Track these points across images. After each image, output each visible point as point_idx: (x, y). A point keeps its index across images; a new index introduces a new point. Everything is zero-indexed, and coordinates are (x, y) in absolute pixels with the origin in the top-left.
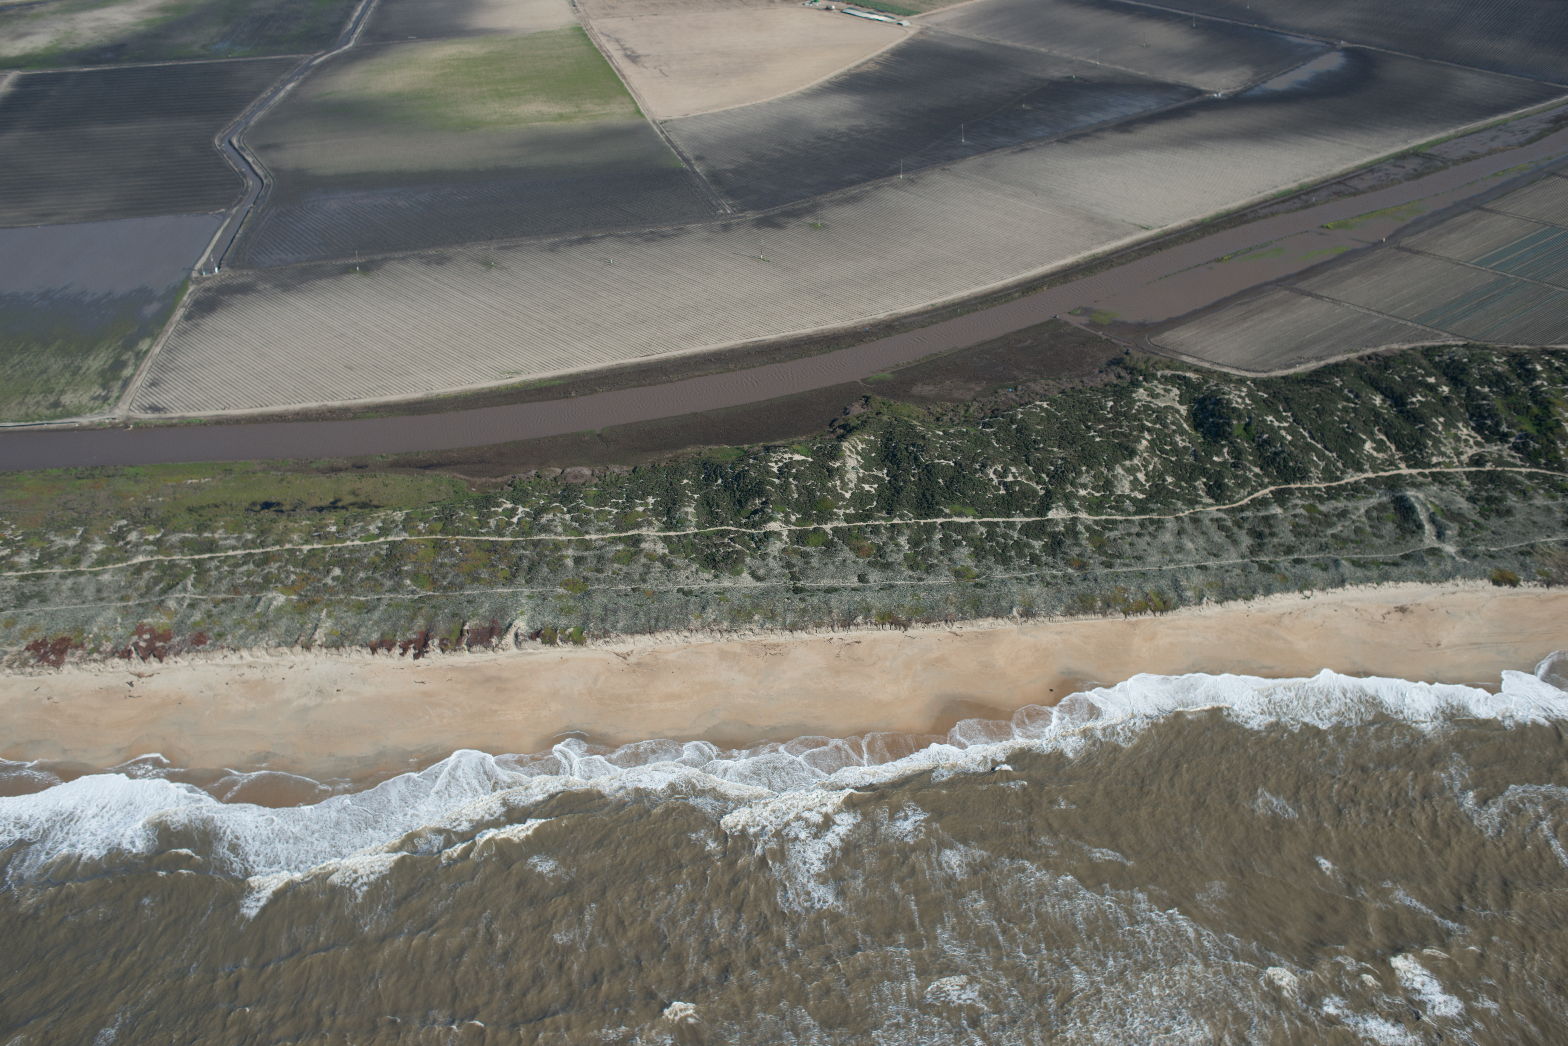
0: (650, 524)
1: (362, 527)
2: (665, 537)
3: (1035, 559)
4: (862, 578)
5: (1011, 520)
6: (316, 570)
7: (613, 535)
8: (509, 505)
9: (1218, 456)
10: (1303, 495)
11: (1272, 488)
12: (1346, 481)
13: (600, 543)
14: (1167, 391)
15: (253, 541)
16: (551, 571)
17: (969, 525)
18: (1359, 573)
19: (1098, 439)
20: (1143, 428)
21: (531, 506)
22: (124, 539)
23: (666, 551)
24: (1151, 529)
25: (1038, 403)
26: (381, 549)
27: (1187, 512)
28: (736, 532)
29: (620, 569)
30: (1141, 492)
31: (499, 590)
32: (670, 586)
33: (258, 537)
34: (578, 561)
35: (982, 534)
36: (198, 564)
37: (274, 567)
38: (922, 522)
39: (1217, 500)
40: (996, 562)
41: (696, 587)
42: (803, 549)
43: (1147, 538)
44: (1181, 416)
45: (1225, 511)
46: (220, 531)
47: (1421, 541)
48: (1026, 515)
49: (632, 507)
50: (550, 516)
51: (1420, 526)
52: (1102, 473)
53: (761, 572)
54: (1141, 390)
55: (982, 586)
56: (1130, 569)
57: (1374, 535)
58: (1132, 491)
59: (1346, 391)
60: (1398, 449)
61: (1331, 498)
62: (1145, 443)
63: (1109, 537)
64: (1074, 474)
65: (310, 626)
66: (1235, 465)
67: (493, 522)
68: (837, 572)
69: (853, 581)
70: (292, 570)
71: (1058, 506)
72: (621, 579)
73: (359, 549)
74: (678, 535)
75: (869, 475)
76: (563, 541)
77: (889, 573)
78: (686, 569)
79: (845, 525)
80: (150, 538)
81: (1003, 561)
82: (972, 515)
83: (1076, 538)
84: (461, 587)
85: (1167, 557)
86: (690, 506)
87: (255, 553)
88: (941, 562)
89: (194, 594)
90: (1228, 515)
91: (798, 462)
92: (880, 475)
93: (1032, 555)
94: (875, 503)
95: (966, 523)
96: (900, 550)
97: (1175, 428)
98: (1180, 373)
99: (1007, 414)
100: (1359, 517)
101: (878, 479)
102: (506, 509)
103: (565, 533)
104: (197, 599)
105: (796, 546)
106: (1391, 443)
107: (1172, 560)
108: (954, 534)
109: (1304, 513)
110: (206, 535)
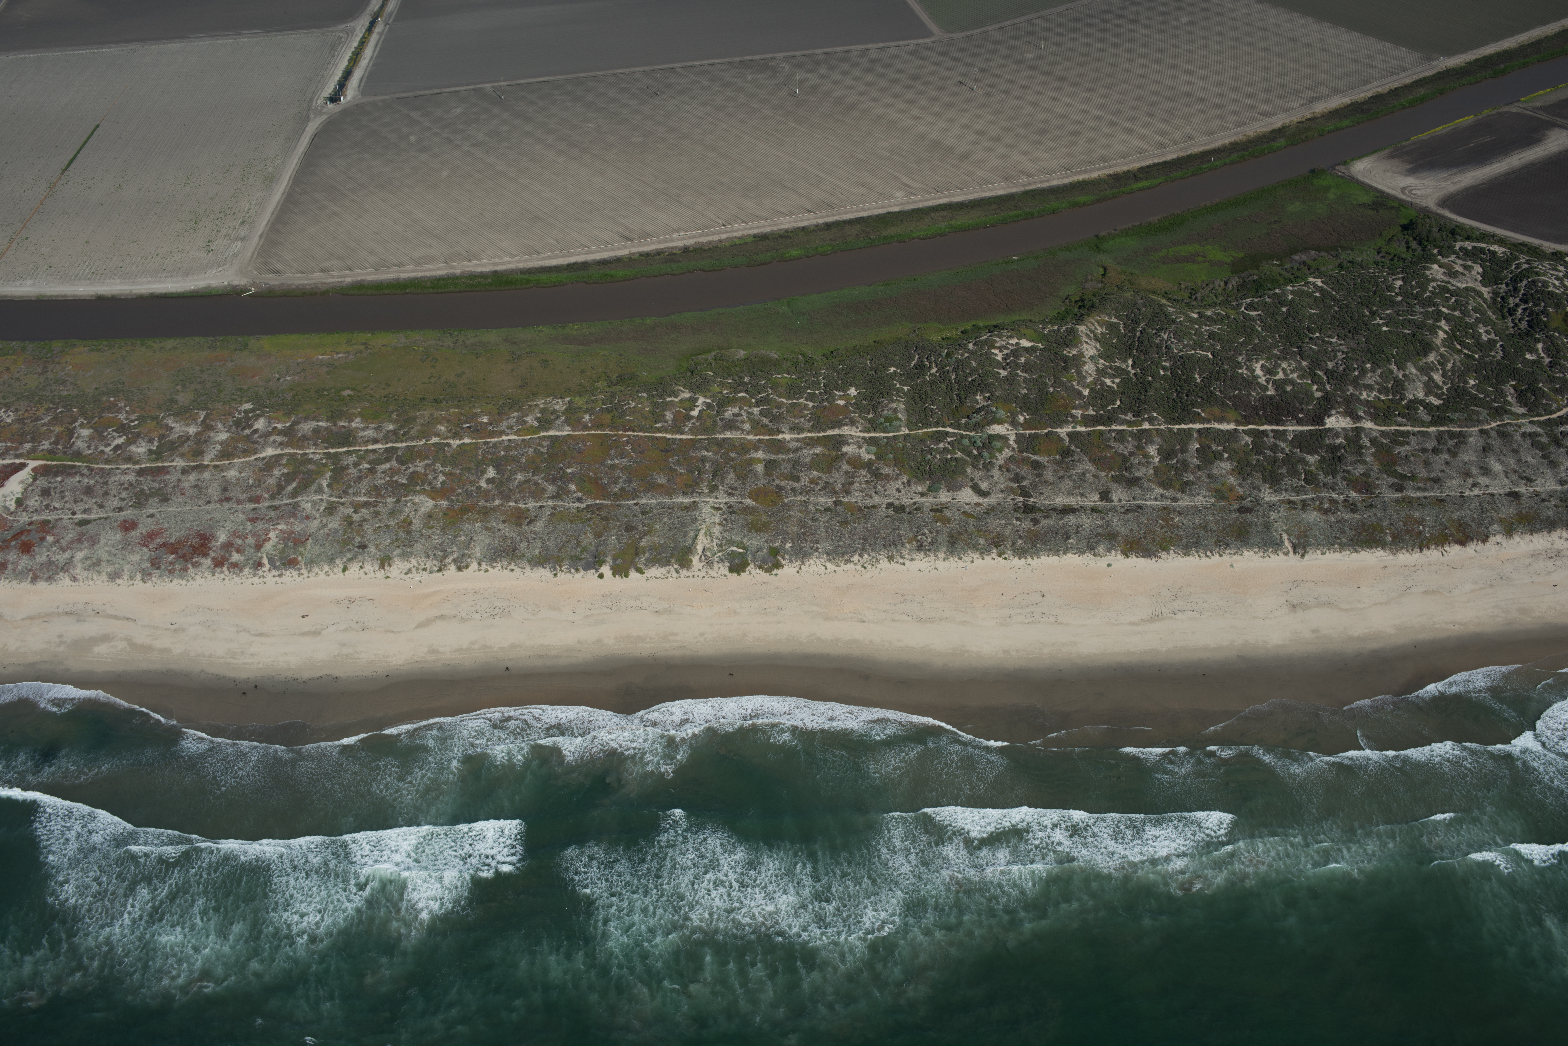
0: (853, 423)
1: (519, 418)
2: (871, 438)
3: (1310, 478)
4: (1105, 496)
5: (1281, 428)
6: (469, 470)
7: (809, 435)
8: (686, 395)
9: (1530, 353)
13: (794, 444)
14: (1468, 268)
15: (395, 432)
16: (739, 477)
17: (1232, 434)
19: (1385, 329)
20: (1439, 315)
21: (713, 397)
22: (250, 427)
23: (873, 457)
24: (1451, 443)
25: (1311, 279)
26: (542, 446)
27: (1494, 425)
28: (954, 435)
29: (820, 478)
30: (1438, 397)
31: (679, 500)
32: (877, 500)
33: (401, 427)
34: (770, 465)
35: (1247, 444)
36: (334, 457)
37: (419, 466)
38: (1175, 427)
39: (1530, 410)
40: (1265, 481)
41: (909, 502)
42: (1034, 457)
43: (1446, 456)
44: (1484, 298)
45: (1540, 424)
46: (358, 420)
48: (1300, 422)
49: (832, 399)
50: (736, 410)
52: (1391, 372)
53: (984, 486)
54: (1435, 267)
55: (1248, 510)
56: (1426, 494)
62: (1441, 334)
63: (1399, 453)
64: (1356, 373)
65: (463, 538)
66: (1551, 365)
67: (669, 416)
68: (1074, 488)
69: (1094, 499)
70: (441, 469)
71: (1338, 413)
72: (820, 490)
73: (516, 445)
74: (886, 437)
75: (1111, 367)
76: (751, 440)
77: (1136, 491)
78: (896, 479)
79: (1083, 429)
80: (279, 426)
81: (1273, 480)
82: (1234, 421)
83: (1361, 454)
84: (634, 495)
85: (1470, 481)
86: (900, 401)
87: (398, 448)
88: (1198, 478)
89: (331, 496)
90: (1543, 429)
91: (1026, 349)
92: (1124, 366)
93: (1307, 473)
94: (1118, 403)
95: (1227, 431)
96: (1149, 463)
97: (1477, 316)
98: (1482, 246)
99: (1275, 294)
101: (1121, 371)
102: (684, 399)
103: (754, 431)
104: (334, 502)
105: (1025, 454)
107: (1476, 485)
108: (1213, 445)
110: (342, 423)
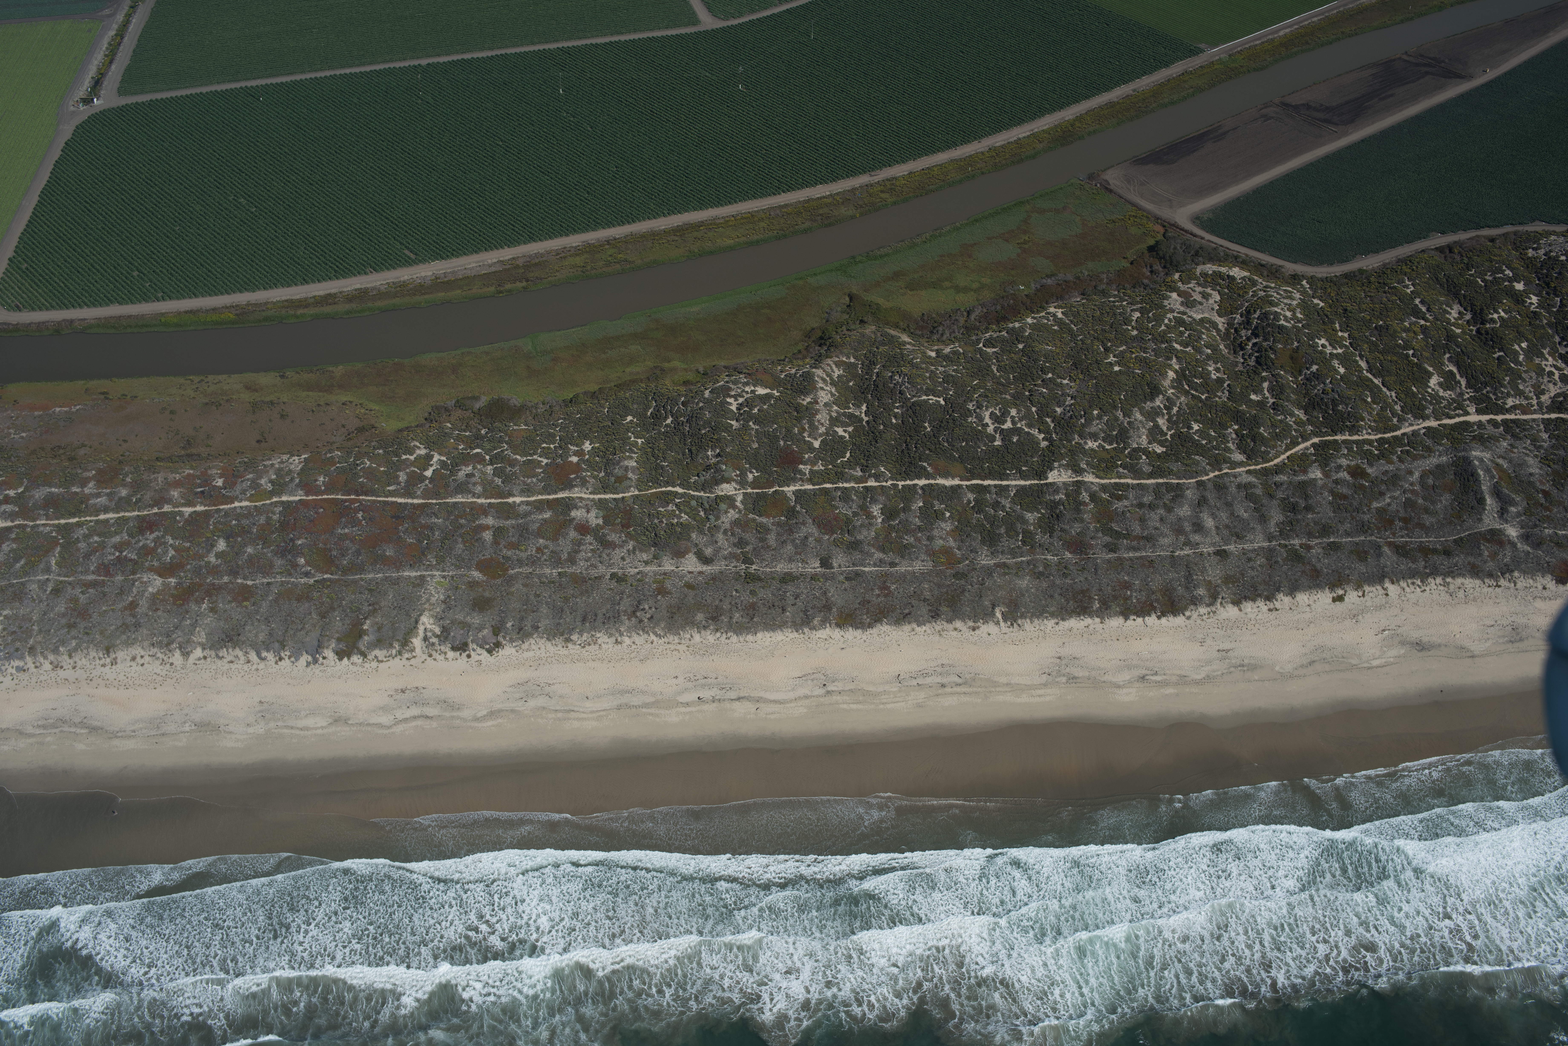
0: (584, 483)
1: (253, 481)
2: (600, 500)
3: (1028, 537)
4: (825, 563)
5: (1005, 483)
6: (199, 543)
7: (540, 497)
8: (423, 452)
9: (1256, 393)
10: (1350, 450)
11: (1316, 440)
12: (1402, 431)
13: (524, 507)
14: (1206, 296)
15: (127, 499)
16: (466, 547)
17: (955, 489)
18: (1405, 565)
20: (1170, 353)
21: (448, 454)
23: (601, 522)
24: (1168, 497)
25: (1051, 310)
26: (274, 513)
27: (1212, 475)
28: (682, 495)
29: (546, 547)
30: (1162, 444)
31: (406, 574)
32: (602, 569)
33: (135, 493)
34: (499, 532)
35: (969, 502)
36: (66, 530)
37: (149, 539)
38: (901, 483)
39: (1249, 458)
40: (983, 542)
41: (633, 571)
42: (759, 520)
43: (1161, 511)
44: (1218, 331)
45: (1256, 473)
46: (91, 485)
47: (1480, 520)
48: (1023, 476)
49: (565, 456)
50: (469, 469)
51: (1481, 501)
52: (1116, 419)
53: (708, 551)
54: (1174, 295)
55: (964, 575)
56: (1138, 554)
57: (1426, 511)
58: (1150, 443)
59: (1417, 301)
60: (1469, 386)
61: (1382, 455)
62: (1171, 374)
63: (1117, 508)
64: (1083, 421)
65: (188, 622)
66: (1275, 407)
67: (402, 477)
68: (796, 553)
69: (814, 566)
70: (171, 542)
71: (1060, 466)
72: (546, 560)
73: (247, 513)
74: (615, 499)
75: (844, 414)
76: (482, 505)
77: (857, 556)
78: (622, 547)
79: (810, 487)
80: (12, 493)
81: (991, 540)
82: (960, 476)
83: (1078, 511)
84: (361, 569)
85: (1182, 538)
86: (632, 458)
87: (129, 518)
88: (918, 540)
89: (59, 575)
90: (1258, 479)
91: (760, 397)
92: (857, 413)
93: (1025, 532)
94: (848, 455)
95: (952, 487)
96: (871, 524)
97: (1209, 351)
98: (1223, 270)
99: (1014, 328)
100: (1412, 484)
101: (854, 419)
102: (419, 457)
103: (485, 494)
104: (61, 582)
105: (751, 516)
106: (1461, 376)
107: (1188, 543)
108: (936, 502)
109: (1348, 478)
110: (75, 489)
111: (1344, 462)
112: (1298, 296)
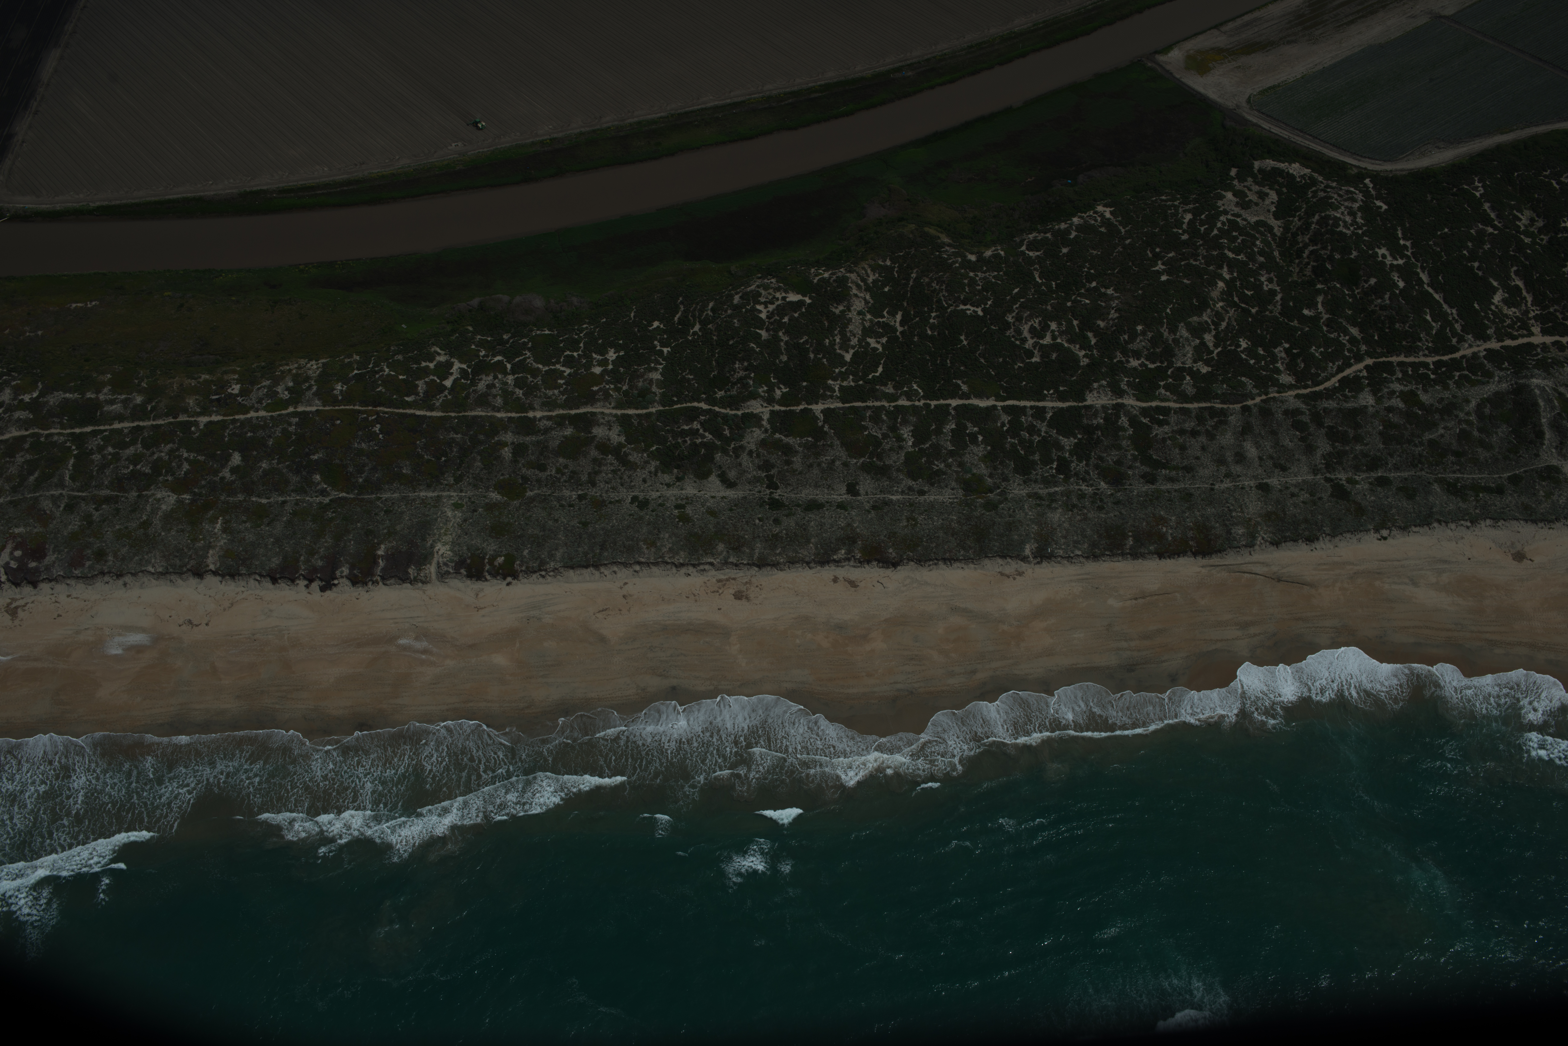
0: (606, 397)
1: (269, 388)
2: (623, 415)
3: (1063, 465)
4: (852, 489)
5: (1041, 404)
6: (214, 456)
7: (561, 412)
8: (442, 358)
9: (1309, 307)
10: (1405, 373)
11: (1369, 361)
12: (1461, 353)
13: (545, 423)
14: (1262, 196)
15: (143, 407)
16: (485, 466)
17: (990, 410)
18: (1455, 505)
19: (1164, 277)
20: (1222, 261)
21: (469, 361)
23: (623, 440)
24: (1210, 423)
25: (1100, 208)
26: (290, 424)
27: (1258, 400)
28: (708, 412)
29: (566, 467)
30: (1207, 363)
31: (422, 494)
32: (622, 492)
33: (150, 400)
34: (518, 449)
35: (1003, 425)
36: (79, 439)
37: (164, 451)
38: (933, 403)
39: (1298, 380)
40: (1016, 469)
41: (655, 495)
43: (1203, 439)
44: (1274, 235)
45: (1305, 398)
46: (106, 390)
47: (1537, 455)
48: (1061, 397)
49: (589, 365)
50: (490, 380)
51: (1540, 435)
52: (1161, 335)
53: (732, 474)
54: (1229, 195)
55: (994, 506)
56: (1176, 486)
57: (1481, 444)
58: (1195, 361)
59: (1486, 206)
60: (1535, 303)
61: (1438, 380)
62: (1221, 285)
63: (1157, 435)
64: (1126, 337)
65: (202, 544)
66: (1329, 323)
67: (421, 385)
68: (822, 478)
69: (840, 493)
70: (186, 455)
71: (1099, 387)
72: (565, 481)
73: (263, 424)
74: (638, 415)
75: (878, 324)
76: (501, 419)
77: (884, 483)
78: (643, 468)
79: (840, 405)
80: (25, 398)
81: (1024, 468)
82: (995, 396)
83: (1116, 437)
84: (377, 488)
85: (1223, 469)
86: (656, 369)
87: (143, 428)
88: (949, 466)
89: (73, 490)
90: (1307, 404)
91: (791, 305)
92: (893, 323)
93: (1060, 459)
94: (880, 369)
95: (986, 408)
96: (901, 448)
97: (1262, 259)
98: (1282, 166)
99: (1059, 229)
100: (1468, 414)
101: (888, 329)
102: (439, 364)
103: (505, 407)
104: (75, 497)
105: (777, 436)
106: (1528, 292)
107: (1228, 475)
108: (969, 425)
109: (1401, 405)
110: (89, 395)
111: (1397, 387)
112: (1360, 196)
